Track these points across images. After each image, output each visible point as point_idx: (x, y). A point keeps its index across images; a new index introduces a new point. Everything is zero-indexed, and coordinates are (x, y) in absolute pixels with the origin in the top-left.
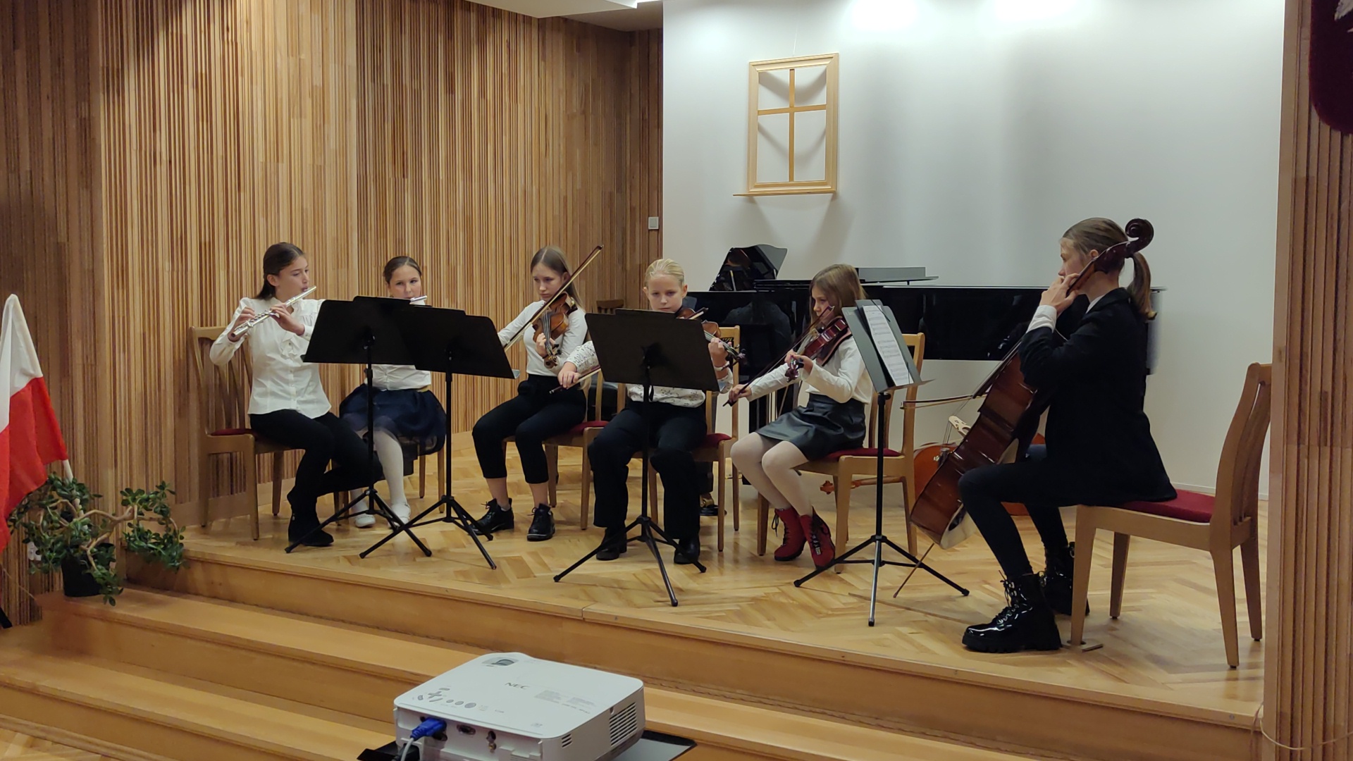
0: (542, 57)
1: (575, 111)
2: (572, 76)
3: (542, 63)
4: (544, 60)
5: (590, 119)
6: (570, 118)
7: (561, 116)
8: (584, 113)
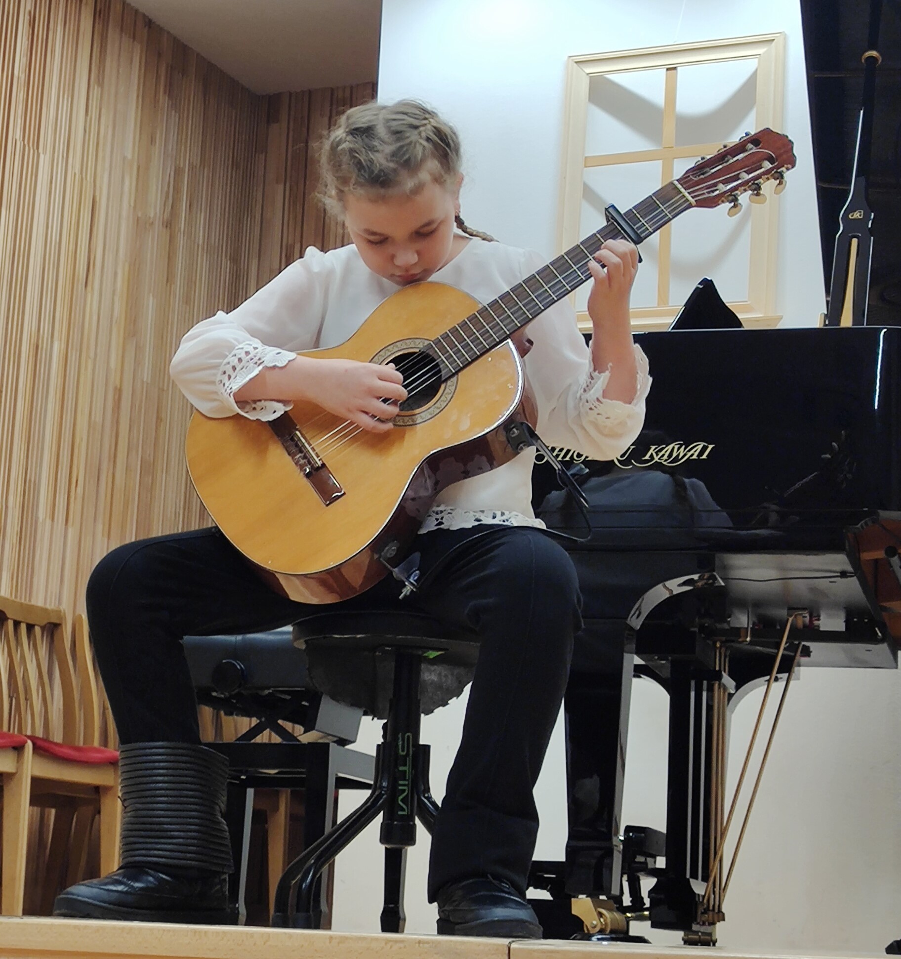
0: (98, 74)
1: (152, 215)
2: (152, 141)
3: (96, 91)
4: (101, 83)
5: (181, 241)
6: (140, 225)
7: (124, 214)
8: (169, 224)
